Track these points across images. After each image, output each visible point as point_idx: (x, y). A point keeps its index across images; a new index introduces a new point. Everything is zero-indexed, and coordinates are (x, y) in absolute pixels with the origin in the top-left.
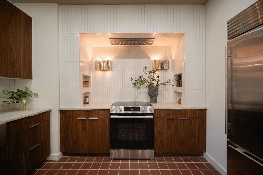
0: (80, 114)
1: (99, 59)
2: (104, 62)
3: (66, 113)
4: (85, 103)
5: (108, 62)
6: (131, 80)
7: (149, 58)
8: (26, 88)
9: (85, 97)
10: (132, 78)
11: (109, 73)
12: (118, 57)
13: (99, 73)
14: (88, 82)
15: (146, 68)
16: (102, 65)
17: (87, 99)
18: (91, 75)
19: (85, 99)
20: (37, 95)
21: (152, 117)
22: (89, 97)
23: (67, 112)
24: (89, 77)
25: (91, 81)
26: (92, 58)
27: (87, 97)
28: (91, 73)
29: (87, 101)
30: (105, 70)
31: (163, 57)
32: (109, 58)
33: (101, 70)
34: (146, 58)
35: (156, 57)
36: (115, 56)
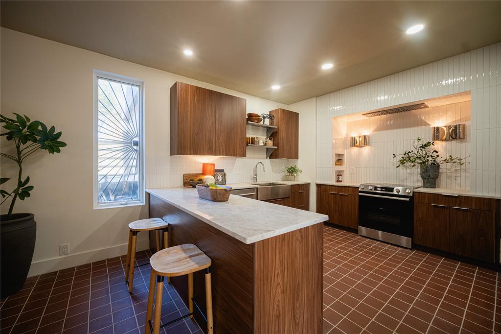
0: (332, 189)
1: (354, 135)
2: (360, 137)
3: (320, 187)
4: (338, 181)
5: (365, 137)
6: (394, 157)
7: (426, 124)
8: (295, 166)
9: (338, 175)
10: (394, 155)
11: (366, 150)
12: (378, 129)
13: (355, 150)
14: (341, 160)
15: (419, 140)
16: (358, 141)
17: (341, 177)
18: (345, 152)
19: (338, 177)
20: (301, 171)
21: (408, 199)
22: (343, 176)
23: (322, 187)
24: (343, 155)
25: (346, 159)
26: (347, 134)
27: (340, 175)
28: (346, 150)
29: (341, 180)
30: (362, 147)
31: (455, 120)
32: (367, 132)
33: (357, 146)
34: (422, 125)
35: (442, 122)
36: (374, 128)
